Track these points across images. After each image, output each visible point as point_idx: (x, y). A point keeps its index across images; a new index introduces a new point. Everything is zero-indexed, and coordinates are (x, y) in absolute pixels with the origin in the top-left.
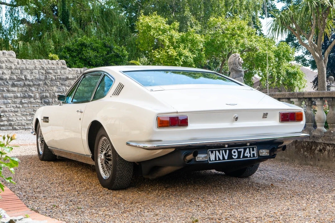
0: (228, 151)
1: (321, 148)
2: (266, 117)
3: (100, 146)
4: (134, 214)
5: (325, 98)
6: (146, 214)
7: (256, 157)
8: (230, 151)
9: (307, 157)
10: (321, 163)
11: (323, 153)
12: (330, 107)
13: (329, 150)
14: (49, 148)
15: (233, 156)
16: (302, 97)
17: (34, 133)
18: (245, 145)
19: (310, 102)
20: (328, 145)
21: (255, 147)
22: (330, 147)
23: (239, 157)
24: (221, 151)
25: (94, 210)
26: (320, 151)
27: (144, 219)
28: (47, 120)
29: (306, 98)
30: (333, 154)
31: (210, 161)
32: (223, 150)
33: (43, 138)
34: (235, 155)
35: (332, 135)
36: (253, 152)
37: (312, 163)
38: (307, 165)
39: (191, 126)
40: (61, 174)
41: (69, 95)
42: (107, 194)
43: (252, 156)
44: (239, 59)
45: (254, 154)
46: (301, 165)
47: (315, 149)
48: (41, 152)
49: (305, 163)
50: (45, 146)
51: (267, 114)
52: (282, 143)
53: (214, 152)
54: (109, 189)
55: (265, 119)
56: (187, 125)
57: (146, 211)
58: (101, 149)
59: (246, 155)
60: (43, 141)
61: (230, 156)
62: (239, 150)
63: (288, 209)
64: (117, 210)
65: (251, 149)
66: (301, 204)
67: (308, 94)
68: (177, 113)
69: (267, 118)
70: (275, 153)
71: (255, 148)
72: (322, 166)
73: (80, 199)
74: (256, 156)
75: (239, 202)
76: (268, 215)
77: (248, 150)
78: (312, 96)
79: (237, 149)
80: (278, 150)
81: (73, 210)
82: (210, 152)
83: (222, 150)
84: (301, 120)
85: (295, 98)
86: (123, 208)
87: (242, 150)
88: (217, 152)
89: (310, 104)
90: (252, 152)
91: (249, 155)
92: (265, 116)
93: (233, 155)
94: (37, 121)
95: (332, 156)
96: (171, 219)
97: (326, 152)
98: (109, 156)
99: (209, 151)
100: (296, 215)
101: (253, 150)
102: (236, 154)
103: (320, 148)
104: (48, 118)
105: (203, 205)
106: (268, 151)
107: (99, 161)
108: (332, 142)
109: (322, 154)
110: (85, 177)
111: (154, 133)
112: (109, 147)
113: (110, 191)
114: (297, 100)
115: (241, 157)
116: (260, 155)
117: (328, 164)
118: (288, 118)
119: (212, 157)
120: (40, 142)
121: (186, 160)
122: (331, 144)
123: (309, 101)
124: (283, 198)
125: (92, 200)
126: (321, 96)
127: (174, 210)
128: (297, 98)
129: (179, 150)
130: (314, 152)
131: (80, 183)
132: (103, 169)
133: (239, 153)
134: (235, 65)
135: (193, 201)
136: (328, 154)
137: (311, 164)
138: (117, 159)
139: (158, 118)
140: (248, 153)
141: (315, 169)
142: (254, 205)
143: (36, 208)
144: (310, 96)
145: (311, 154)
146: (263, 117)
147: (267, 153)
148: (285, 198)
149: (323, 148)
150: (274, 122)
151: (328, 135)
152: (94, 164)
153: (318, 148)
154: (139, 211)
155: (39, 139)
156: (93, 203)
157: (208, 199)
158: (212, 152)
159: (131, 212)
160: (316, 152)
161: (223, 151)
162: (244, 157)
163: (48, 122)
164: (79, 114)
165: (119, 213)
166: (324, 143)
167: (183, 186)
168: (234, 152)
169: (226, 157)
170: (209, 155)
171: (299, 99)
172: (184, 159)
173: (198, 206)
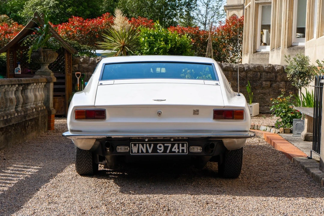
7: (185, 153)
21: (186, 143)
24: (145, 145)
31: (132, 153)
34: (161, 149)
43: (181, 152)
45: (183, 150)
53: (137, 145)
55: (197, 115)
59: (173, 150)
62: (166, 145)
65: (180, 145)
71: (185, 145)
77: (176, 146)
79: (163, 144)
82: (133, 145)
87: (170, 145)
88: (140, 145)
90: (181, 148)
93: (158, 149)
101: (183, 146)
102: (162, 148)
115: (168, 152)
119: (135, 150)
168: (160, 147)
169: (150, 151)
170: (132, 147)
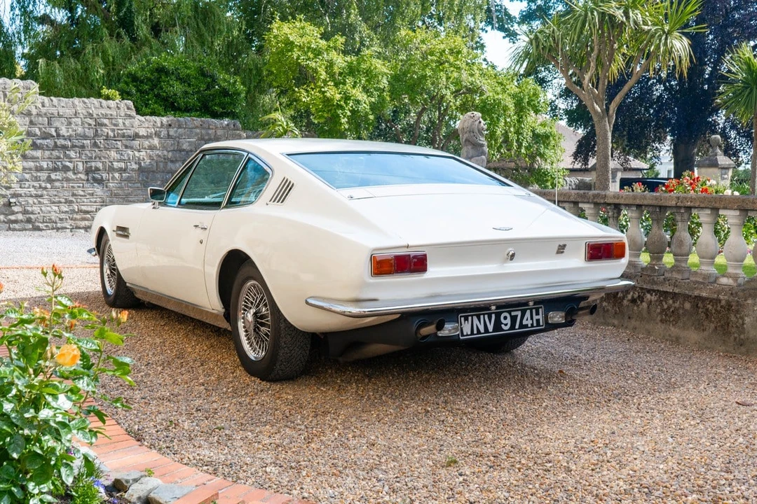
0: (493, 316)
1: (636, 296)
2: (562, 252)
3: (243, 296)
4: (330, 443)
5: (646, 206)
6: (353, 442)
8: (498, 315)
9: (608, 310)
10: (634, 323)
11: (638, 306)
12: (655, 222)
13: (651, 301)
14: (128, 285)
15: (503, 326)
16: (602, 201)
17: (94, 253)
18: (526, 304)
19: (615, 211)
20: (649, 291)
21: (541, 307)
22: (651, 295)
23: (513, 327)
24: (482, 317)
25: (250, 433)
26: (633, 301)
27: (353, 456)
28: (126, 234)
29: (609, 204)
30: (657, 308)
31: (463, 335)
32: (486, 314)
33: (114, 265)
34: (506, 322)
35: (656, 274)
36: (537, 317)
37: (616, 322)
38: (608, 325)
39: (433, 271)
40: (158, 341)
41: (171, 189)
42: (262, 391)
43: (535, 325)
44: (480, 122)
45: (538, 321)
46: (594, 324)
47: (623, 298)
48: (110, 291)
49: (603, 321)
50: (120, 282)
51: (565, 246)
52: (585, 298)
53: (470, 318)
54: (262, 379)
56: (426, 271)
57: (350, 436)
58: (245, 302)
59: (525, 322)
60: (114, 269)
61: (498, 326)
62: (513, 314)
63: (613, 433)
64: (293, 433)
65: (534, 311)
66: (632, 420)
67: (614, 197)
68: (408, 247)
69: (563, 254)
70: (573, 318)
71: (540, 310)
72: (636, 328)
73: (215, 405)
74: (541, 324)
75: (515, 412)
76: (582, 448)
77: (528, 314)
78: (622, 201)
79: (509, 312)
80: (581, 312)
81: (210, 431)
82: (463, 319)
83: (484, 314)
84: (622, 255)
85: (588, 202)
86: (303, 427)
87: (519, 313)
88: (475, 318)
89: (615, 215)
90: (535, 317)
91: (529, 323)
92: (561, 249)
94: (102, 232)
95: (655, 311)
96: (404, 455)
97: (645, 305)
98: (263, 317)
99: (461, 317)
100: (634, 448)
101: (537, 314)
102: (508, 321)
103: (633, 297)
104: (127, 229)
105: (450, 419)
106: (563, 314)
107: (241, 324)
108: (655, 287)
109: (635, 308)
110: (205, 348)
111: (365, 285)
112: (261, 299)
113: (265, 385)
114: (592, 206)
115: (517, 327)
116: (550, 322)
117: (647, 327)
118: (600, 254)
119: (467, 329)
120: (109, 272)
121: (419, 336)
122: (654, 291)
123: (614, 209)
124: (593, 405)
125: (238, 407)
126: (638, 202)
127: (401, 432)
128: (591, 203)
129: (407, 317)
130: (620, 303)
131: (202, 365)
132: (248, 339)
133: (514, 319)
134: (472, 134)
135: (430, 409)
136: (648, 307)
137: (614, 323)
138: (282, 326)
139: (372, 258)
140: (529, 318)
141: (624, 334)
142: (545, 419)
143: (136, 427)
144: (617, 201)
145: (615, 305)
146: (558, 253)
147: (562, 317)
148: (598, 404)
149: (639, 296)
150: (576, 260)
151: (649, 273)
152: (230, 329)
153: (629, 297)
154: (336, 434)
155: (106, 266)
156: (242, 415)
157: (458, 407)
158: (466, 319)
159: (322, 438)
160: (625, 302)
161: (486, 316)
162: (522, 326)
163: (127, 236)
164: (199, 230)
165: (299, 441)
166: (642, 289)
167: (399, 375)
168: (505, 318)
169: (491, 328)
170: (461, 325)
171: (596, 204)
172: (416, 333)
173: (443, 421)
